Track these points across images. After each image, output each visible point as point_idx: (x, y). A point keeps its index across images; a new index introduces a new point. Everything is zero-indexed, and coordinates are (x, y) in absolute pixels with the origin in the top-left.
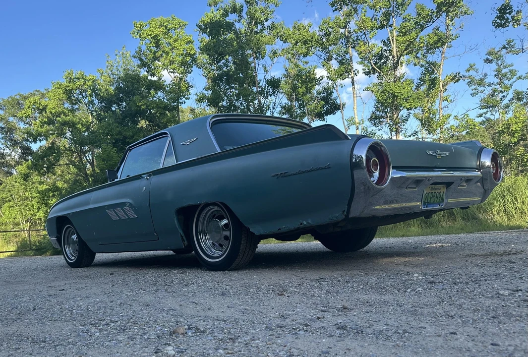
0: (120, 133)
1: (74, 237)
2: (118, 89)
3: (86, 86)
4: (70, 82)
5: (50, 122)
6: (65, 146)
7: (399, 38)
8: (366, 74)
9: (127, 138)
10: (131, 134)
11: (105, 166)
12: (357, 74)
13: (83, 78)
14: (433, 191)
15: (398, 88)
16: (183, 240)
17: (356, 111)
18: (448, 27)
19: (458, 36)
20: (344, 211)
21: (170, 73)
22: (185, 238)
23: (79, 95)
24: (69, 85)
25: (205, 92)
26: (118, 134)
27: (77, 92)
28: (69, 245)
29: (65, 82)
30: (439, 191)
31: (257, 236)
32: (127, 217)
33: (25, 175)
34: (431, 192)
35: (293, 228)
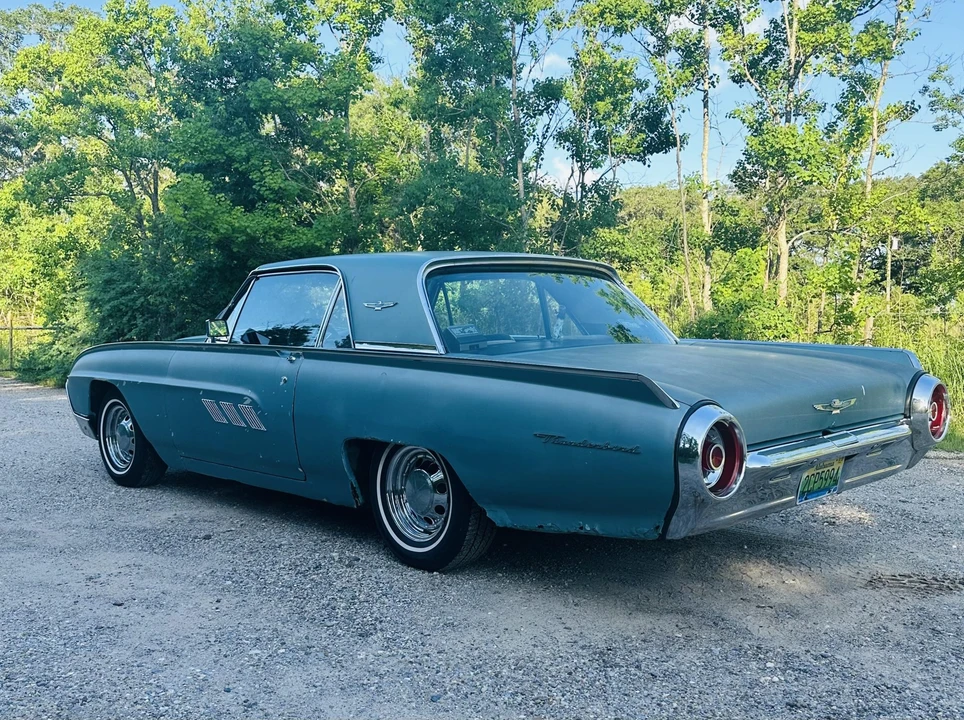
0: (220, 150)
1: (127, 424)
2: (225, 50)
3: (149, 33)
4: (116, 21)
5: (70, 100)
6: (97, 156)
7: (803, 35)
8: (734, 81)
9: (234, 161)
10: (244, 154)
11: (184, 220)
12: (716, 84)
13: (146, 14)
14: (820, 471)
15: (791, 138)
16: (355, 496)
17: (705, 161)
18: (899, 15)
19: (917, 32)
20: (658, 527)
21: (335, 30)
22: (358, 492)
23: (136, 47)
24: (115, 26)
25: (406, 87)
26: (216, 152)
27: (132, 41)
28: (114, 437)
29: (107, 22)
30: (830, 468)
31: (499, 528)
32: (244, 425)
33: (7, 211)
34: (815, 473)
35: (566, 531)
